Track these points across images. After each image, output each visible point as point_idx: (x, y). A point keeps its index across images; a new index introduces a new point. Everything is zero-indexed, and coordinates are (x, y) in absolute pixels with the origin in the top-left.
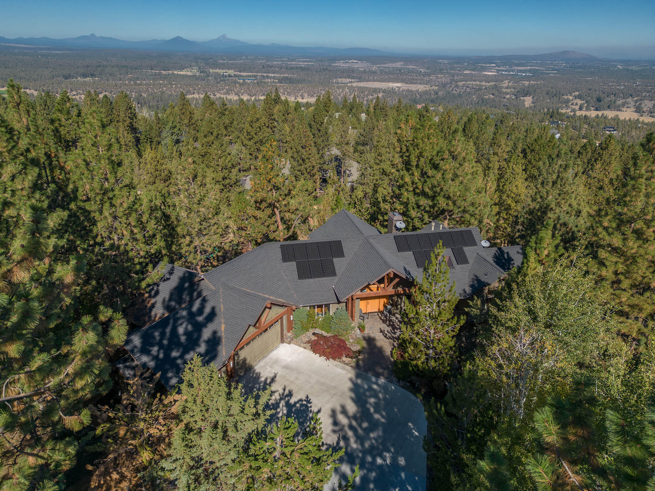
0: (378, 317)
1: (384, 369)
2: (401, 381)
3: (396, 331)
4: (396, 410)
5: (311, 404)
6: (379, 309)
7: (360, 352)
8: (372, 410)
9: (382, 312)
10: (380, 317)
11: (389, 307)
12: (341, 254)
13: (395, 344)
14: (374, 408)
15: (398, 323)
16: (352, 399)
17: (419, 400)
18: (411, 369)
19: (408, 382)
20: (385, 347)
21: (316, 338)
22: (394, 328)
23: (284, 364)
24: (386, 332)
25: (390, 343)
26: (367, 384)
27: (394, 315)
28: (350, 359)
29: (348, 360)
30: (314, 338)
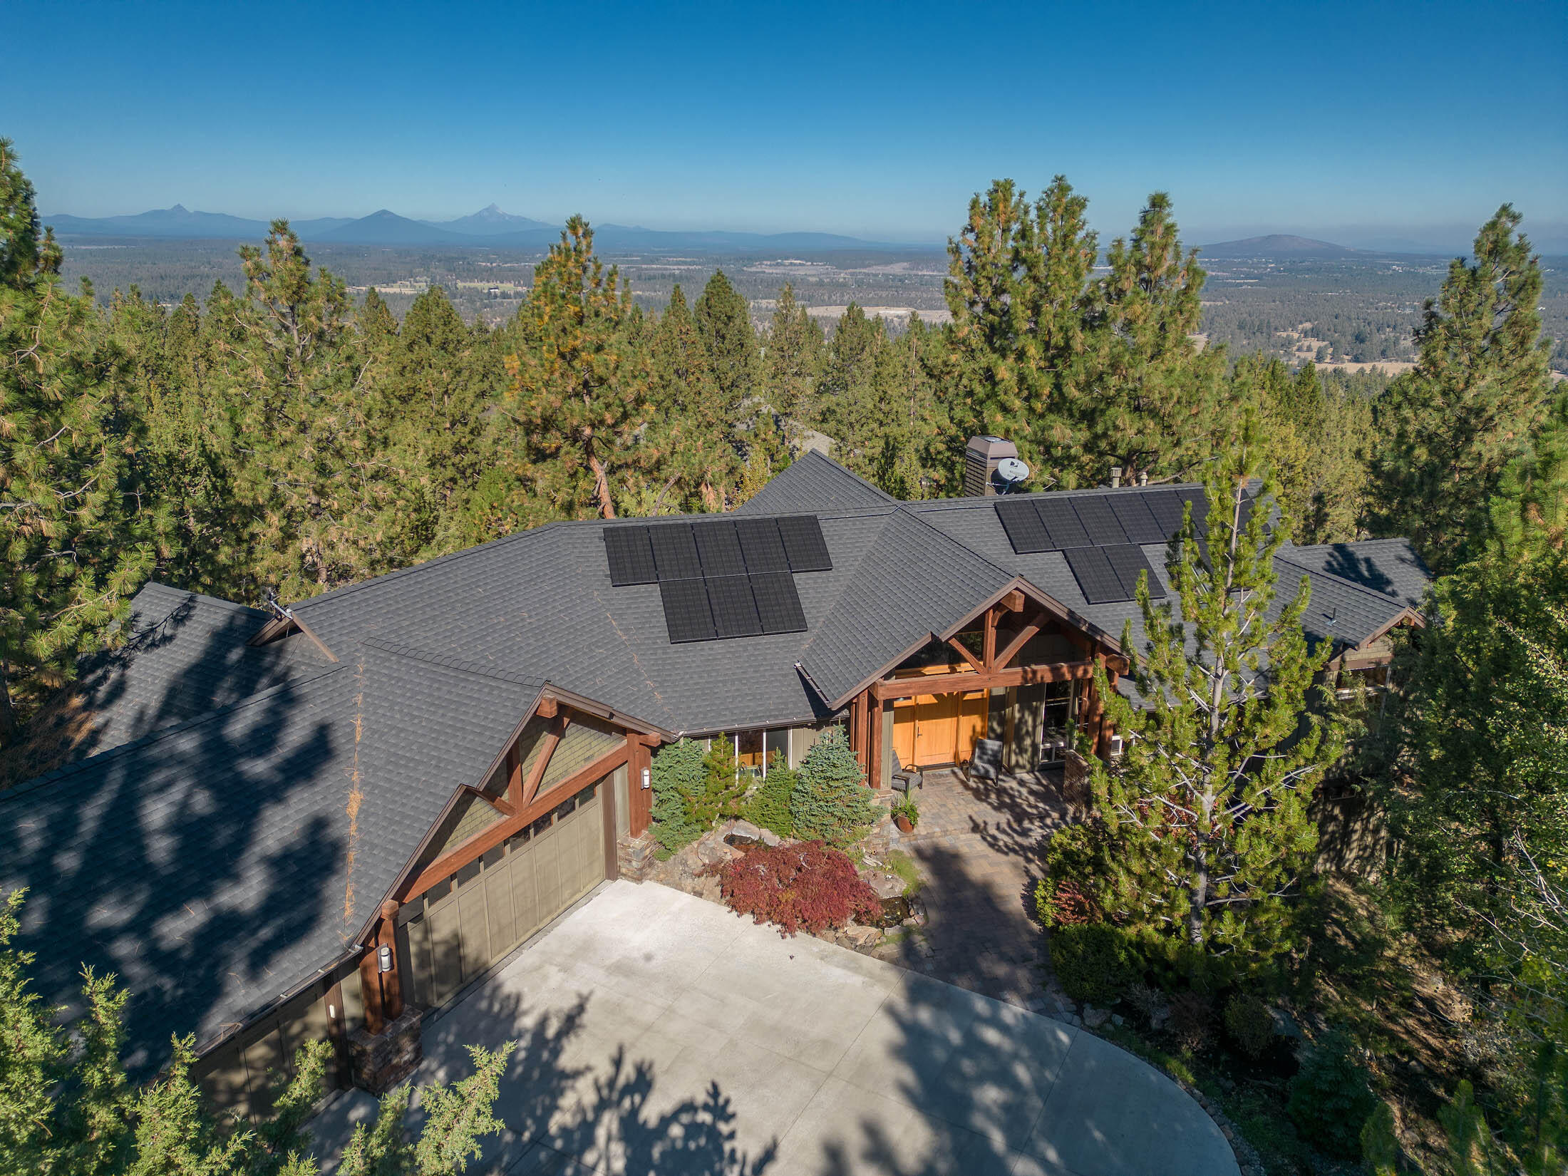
0: (953, 779)
1: (1012, 961)
2: (1088, 1010)
3: (1026, 824)
4: (1098, 1135)
5: (733, 1125)
6: (956, 755)
7: (906, 903)
8: (998, 1140)
9: (966, 766)
10: (962, 782)
11: (992, 745)
12: (819, 560)
13: (1035, 870)
14: (1007, 1130)
15: (1032, 799)
16: (905, 1090)
17: (1180, 1087)
18: (1123, 956)
19: (1117, 1009)
20: (998, 880)
21: (740, 854)
22: (1020, 815)
23: (615, 957)
24: (993, 831)
25: (1015, 865)
26: (959, 1026)
27: (1010, 772)
28: (873, 930)
29: (865, 933)
30: (732, 854)
